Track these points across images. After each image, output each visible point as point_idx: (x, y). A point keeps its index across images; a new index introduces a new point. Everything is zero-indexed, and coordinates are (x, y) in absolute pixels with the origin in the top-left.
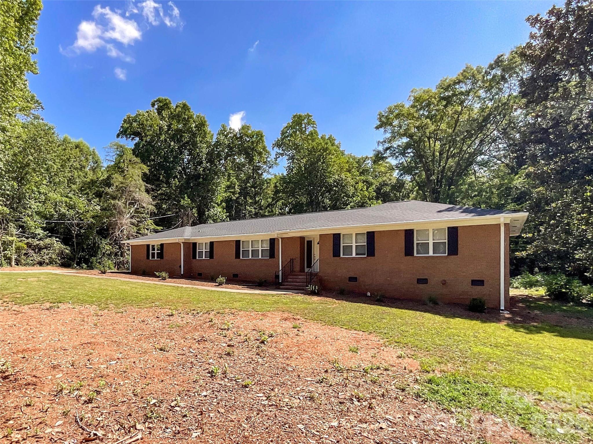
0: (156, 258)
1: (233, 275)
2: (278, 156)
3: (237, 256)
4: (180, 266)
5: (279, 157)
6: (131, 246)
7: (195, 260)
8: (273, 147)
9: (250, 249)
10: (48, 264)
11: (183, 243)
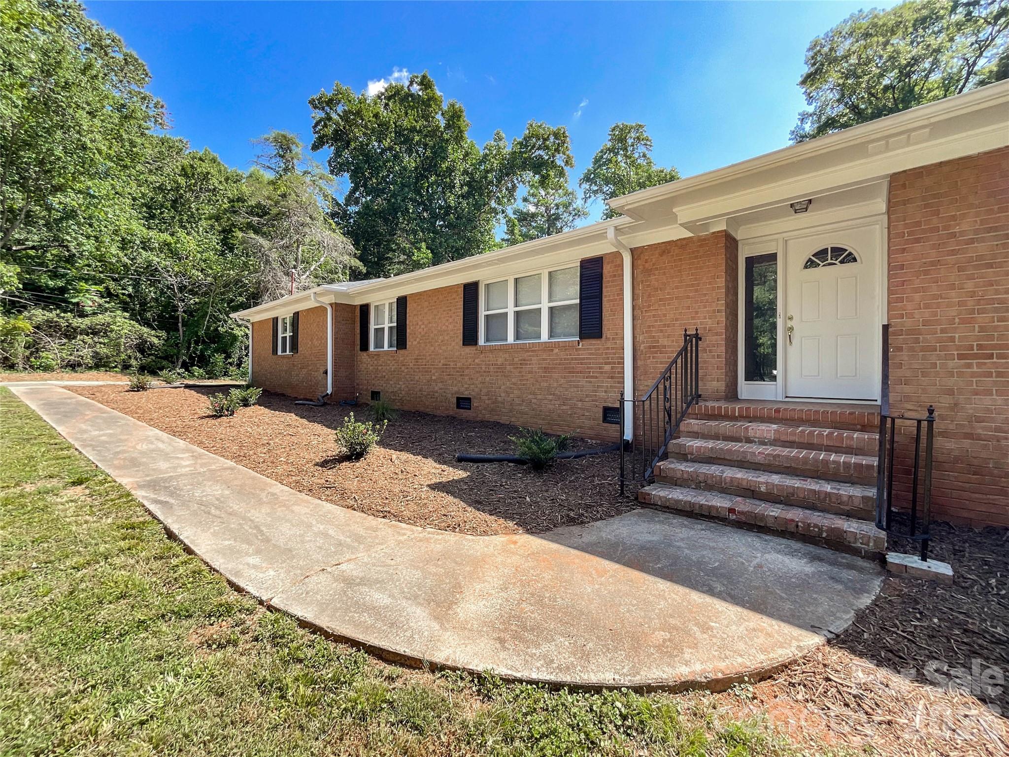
0: (288, 352)
1: (458, 399)
2: (588, 195)
3: (470, 337)
4: (326, 372)
5: (590, 197)
6: (253, 324)
7: (365, 354)
8: (580, 184)
9: (511, 310)
10: (91, 368)
11: (331, 305)
